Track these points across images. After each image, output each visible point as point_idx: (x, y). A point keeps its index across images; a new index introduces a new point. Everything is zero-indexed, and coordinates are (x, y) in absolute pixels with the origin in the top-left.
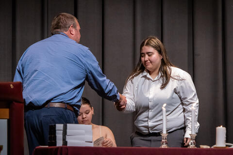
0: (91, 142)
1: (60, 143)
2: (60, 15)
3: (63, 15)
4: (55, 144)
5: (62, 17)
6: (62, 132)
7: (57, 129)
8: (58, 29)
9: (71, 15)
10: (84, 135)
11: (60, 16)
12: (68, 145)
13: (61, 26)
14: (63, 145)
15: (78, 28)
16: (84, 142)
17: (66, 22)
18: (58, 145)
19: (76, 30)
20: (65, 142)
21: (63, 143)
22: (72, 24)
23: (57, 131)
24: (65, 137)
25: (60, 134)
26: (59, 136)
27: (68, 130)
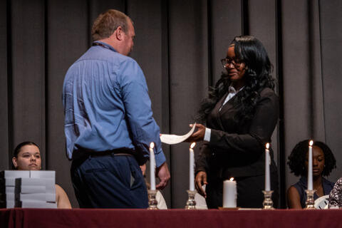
0: (54, 202)
1: (11, 204)
4: (4, 205)
6: (14, 188)
7: (6, 184)
9: (120, 12)
10: (45, 192)
12: (23, 207)
14: (15, 206)
16: (45, 202)
18: (8, 207)
20: (19, 203)
21: (16, 204)
22: (121, 25)
23: (7, 188)
24: (19, 196)
25: (11, 191)
26: (10, 194)
27: (22, 186)
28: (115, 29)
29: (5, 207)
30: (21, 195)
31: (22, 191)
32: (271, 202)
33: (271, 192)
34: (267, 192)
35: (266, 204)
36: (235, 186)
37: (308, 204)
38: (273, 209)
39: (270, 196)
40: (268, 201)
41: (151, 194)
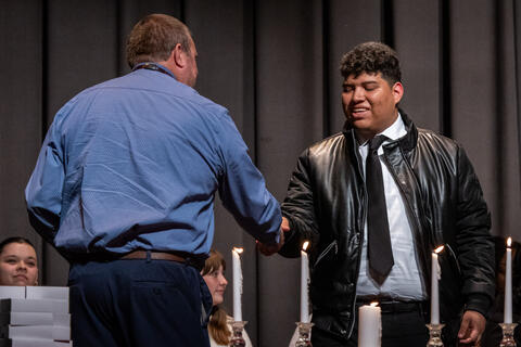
2: (152, 18)
3: (157, 20)
5: (155, 24)
8: (148, 54)
11: (152, 21)
13: (153, 45)
16: (51, 340)
17: (166, 36)
19: (188, 55)
20: (6, 342)
22: (180, 40)
24: (7, 330)
27: (12, 313)
28: (173, 48)
30: (10, 328)
31: (12, 323)
32: (441, 344)
33: (440, 327)
34: (434, 326)
36: (380, 316)
39: (439, 333)
40: (436, 341)
41: (234, 329)
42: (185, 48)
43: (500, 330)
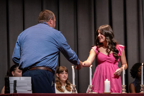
1: (12, 92)
4: (9, 92)
7: (10, 83)
10: (27, 86)
11: (45, 12)
12: (17, 93)
14: (14, 93)
15: (55, 20)
16: (27, 91)
17: (48, 16)
18: (11, 93)
21: (14, 91)
22: (52, 17)
23: (10, 85)
25: (12, 86)
26: (12, 87)
27: (17, 84)
28: (50, 19)
29: (10, 93)
30: (16, 87)
31: (17, 86)
32: (125, 90)
34: (123, 85)
35: (123, 91)
37: (141, 91)
38: (126, 93)
39: (125, 87)
40: (124, 89)
41: (73, 87)
42: (53, 19)
43: (140, 86)
